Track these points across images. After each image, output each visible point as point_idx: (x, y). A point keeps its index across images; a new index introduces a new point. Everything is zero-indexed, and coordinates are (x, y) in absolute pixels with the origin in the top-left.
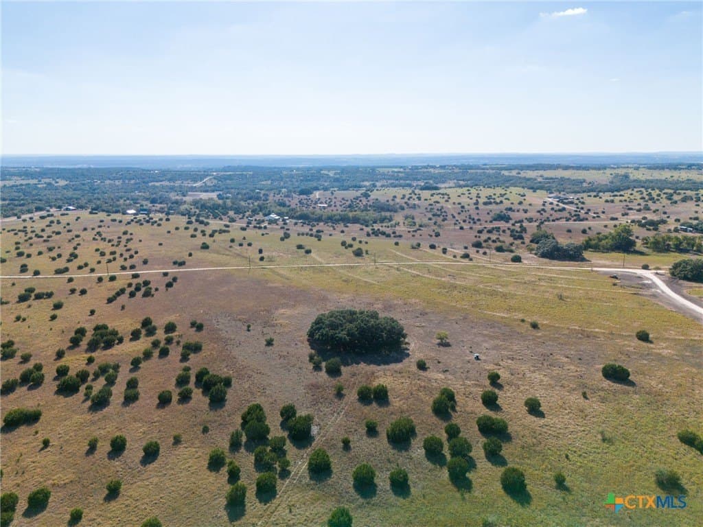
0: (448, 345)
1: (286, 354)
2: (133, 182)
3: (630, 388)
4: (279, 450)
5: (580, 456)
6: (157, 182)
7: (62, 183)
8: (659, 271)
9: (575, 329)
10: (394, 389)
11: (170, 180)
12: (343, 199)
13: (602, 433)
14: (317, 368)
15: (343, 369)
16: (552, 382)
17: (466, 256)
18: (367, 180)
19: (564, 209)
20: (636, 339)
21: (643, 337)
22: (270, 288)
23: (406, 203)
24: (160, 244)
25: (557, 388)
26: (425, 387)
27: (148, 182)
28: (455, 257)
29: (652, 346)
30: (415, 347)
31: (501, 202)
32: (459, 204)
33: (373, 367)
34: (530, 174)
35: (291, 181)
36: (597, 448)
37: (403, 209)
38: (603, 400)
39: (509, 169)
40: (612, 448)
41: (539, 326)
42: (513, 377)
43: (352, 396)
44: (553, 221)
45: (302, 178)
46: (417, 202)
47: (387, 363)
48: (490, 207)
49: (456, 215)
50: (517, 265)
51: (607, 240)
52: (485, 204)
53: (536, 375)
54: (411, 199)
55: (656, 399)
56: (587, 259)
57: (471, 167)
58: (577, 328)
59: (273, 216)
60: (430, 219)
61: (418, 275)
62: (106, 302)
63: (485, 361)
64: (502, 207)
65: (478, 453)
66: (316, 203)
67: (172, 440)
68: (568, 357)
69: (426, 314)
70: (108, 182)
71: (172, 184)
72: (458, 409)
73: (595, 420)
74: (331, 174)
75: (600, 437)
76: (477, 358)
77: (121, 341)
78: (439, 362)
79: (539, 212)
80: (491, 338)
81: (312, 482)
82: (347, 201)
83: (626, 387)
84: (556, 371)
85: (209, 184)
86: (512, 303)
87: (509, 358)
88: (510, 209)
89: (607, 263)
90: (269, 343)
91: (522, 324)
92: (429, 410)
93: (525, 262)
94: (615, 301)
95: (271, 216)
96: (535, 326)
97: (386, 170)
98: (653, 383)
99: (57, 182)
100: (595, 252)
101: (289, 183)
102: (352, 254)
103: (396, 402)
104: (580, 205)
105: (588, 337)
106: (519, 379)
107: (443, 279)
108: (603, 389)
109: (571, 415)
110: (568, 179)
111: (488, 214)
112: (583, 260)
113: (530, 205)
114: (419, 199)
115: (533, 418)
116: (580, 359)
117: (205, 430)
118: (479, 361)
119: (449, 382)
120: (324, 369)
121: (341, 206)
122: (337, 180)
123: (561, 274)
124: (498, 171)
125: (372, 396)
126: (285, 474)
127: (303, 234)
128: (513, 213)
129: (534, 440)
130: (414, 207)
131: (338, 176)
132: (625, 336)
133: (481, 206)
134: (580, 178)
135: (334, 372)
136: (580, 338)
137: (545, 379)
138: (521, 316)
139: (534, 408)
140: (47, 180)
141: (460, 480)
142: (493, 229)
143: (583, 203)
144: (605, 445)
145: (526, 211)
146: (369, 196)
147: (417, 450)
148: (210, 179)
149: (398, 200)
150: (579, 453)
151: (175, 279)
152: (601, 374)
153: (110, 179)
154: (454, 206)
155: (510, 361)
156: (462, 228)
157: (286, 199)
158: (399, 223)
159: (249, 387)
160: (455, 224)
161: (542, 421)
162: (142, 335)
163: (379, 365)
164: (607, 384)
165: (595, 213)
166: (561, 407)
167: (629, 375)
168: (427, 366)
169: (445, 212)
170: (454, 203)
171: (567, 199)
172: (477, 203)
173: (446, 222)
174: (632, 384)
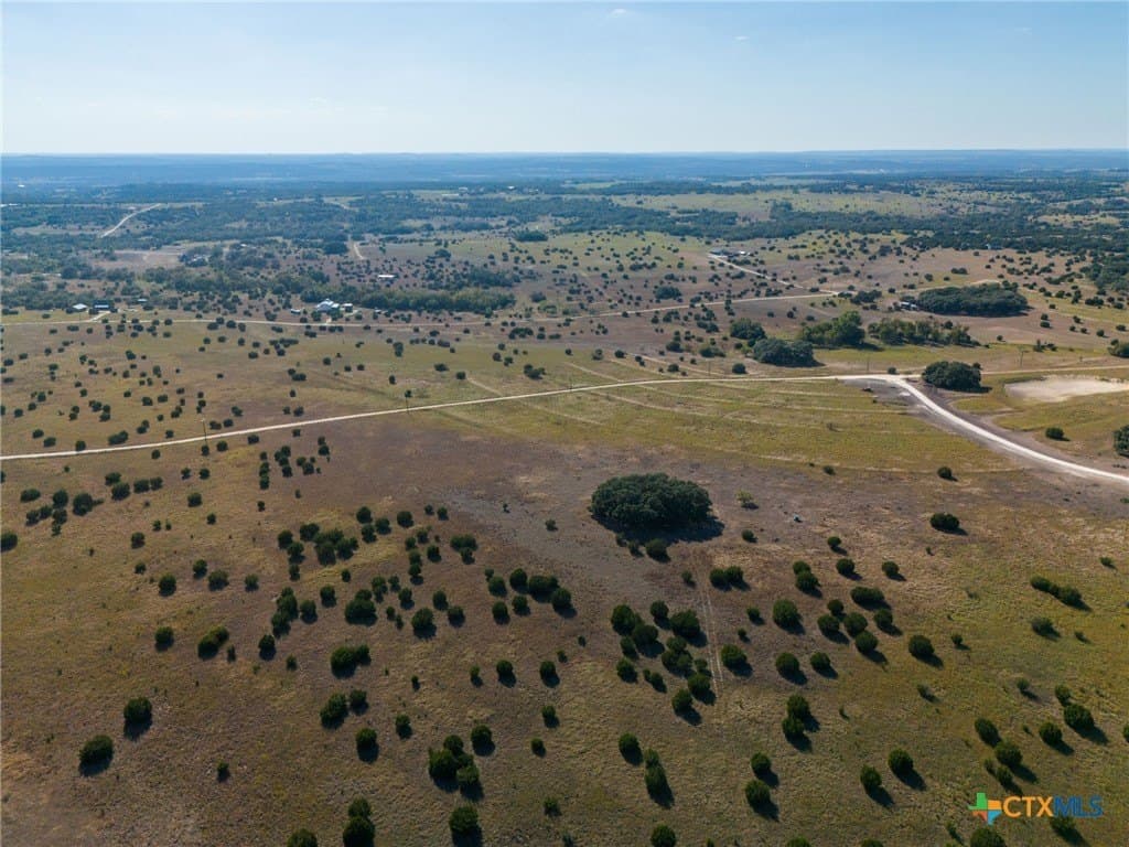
0: (753, 507)
8: (910, 376)
13: (967, 590)
14: (636, 552)
17: (674, 368)
19: (742, 275)
20: (938, 478)
21: (946, 474)
29: (957, 484)
31: (653, 264)
36: (970, 606)
38: (948, 554)
40: (982, 604)
41: (835, 470)
42: (848, 539)
43: (703, 582)
48: (642, 274)
52: (633, 269)
55: (992, 547)
58: (873, 469)
63: (808, 523)
68: (887, 508)
73: (952, 578)
75: (965, 594)
76: (798, 520)
78: (762, 530)
79: (711, 280)
80: (794, 492)
83: (960, 537)
86: (782, 439)
88: (672, 278)
89: (845, 366)
90: (552, 527)
91: (813, 469)
93: (750, 371)
94: (889, 426)
96: (829, 471)
105: (891, 479)
111: (646, 286)
116: (899, 510)
118: (800, 524)
120: (646, 554)
123: (806, 389)
128: (677, 283)
132: (926, 474)
133: (630, 274)
135: (660, 556)
136: (883, 482)
152: (929, 525)
165: (784, 280)
166: (914, 568)
167: (957, 523)
168: (754, 536)
169: (584, 285)
170: (588, 268)
174: (962, 532)
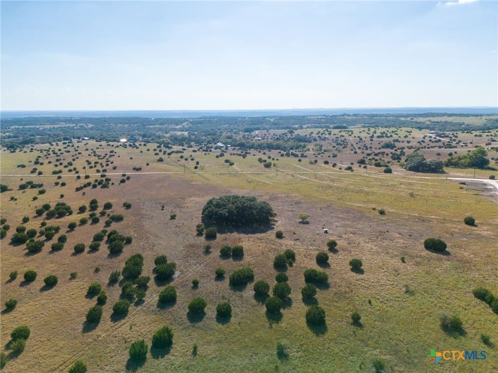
0: (307, 223)
1: (181, 224)
2: (136, 125)
3: (445, 257)
4: (143, 286)
5: (382, 302)
6: (152, 125)
7: (90, 126)
9: (415, 216)
10: (250, 250)
11: (160, 124)
12: (274, 135)
14: (200, 234)
15: (218, 235)
16: (380, 250)
17: (349, 169)
18: (297, 124)
19: (440, 141)
20: (464, 224)
21: (470, 222)
22: (193, 185)
23: (319, 137)
24: (131, 158)
25: (382, 254)
26: (275, 249)
27: (145, 126)
28: (340, 169)
29: (475, 229)
30: (280, 224)
31: (391, 136)
32: (359, 137)
33: (242, 235)
34: (421, 120)
35: (242, 124)
36: (399, 297)
37: (315, 140)
38: (418, 264)
39: (407, 116)
40: (411, 298)
41: (386, 213)
42: (349, 245)
43: (216, 253)
44: (428, 148)
45: (250, 123)
46: (327, 136)
47: (254, 232)
48: (382, 139)
49: (354, 144)
50: (388, 175)
51: (466, 160)
52: (378, 137)
53: (369, 245)
54: (324, 134)
55: (465, 264)
56: (447, 172)
57: (376, 115)
58: (417, 215)
59: (219, 144)
60: (334, 147)
61: (306, 180)
62: (75, 190)
63: (332, 235)
64: (391, 139)
65: (296, 296)
66: (255, 137)
67: (69, 277)
68: (400, 234)
69: (300, 203)
70: (119, 125)
71: (161, 126)
72: (294, 265)
73: (405, 277)
74: (272, 120)
75: (404, 289)
76: (326, 232)
77: (71, 213)
78: (294, 234)
79: (419, 142)
80: (343, 219)
81: (157, 309)
82: (277, 136)
83: (442, 256)
84: (386, 243)
85: (186, 126)
86: (371, 198)
87: (351, 233)
88: (397, 141)
89: (462, 175)
90: (173, 217)
91: (373, 211)
92: (271, 264)
93: (395, 173)
94: (457, 198)
95: (218, 144)
96: (382, 213)
97: (312, 118)
98: (466, 254)
99: (87, 126)
100: (456, 168)
101: (241, 126)
102: (263, 166)
103: (247, 258)
104: (453, 138)
105: (423, 221)
106: (353, 247)
107: (324, 182)
108: (421, 257)
109: (386, 273)
110: (451, 122)
111: (379, 143)
112: (443, 172)
113: (413, 138)
114: (330, 134)
115: (354, 274)
116: (410, 236)
117: (97, 270)
118: (326, 234)
119: (297, 247)
120: (204, 236)
121: (271, 139)
122: (275, 124)
123: (421, 181)
124: (397, 118)
125: (232, 254)
126: (140, 302)
127: (234, 154)
128: (399, 143)
129: (347, 289)
130: (325, 139)
131: (277, 121)
132: (455, 221)
133: (375, 139)
134: (461, 122)
135: (211, 237)
136: (416, 222)
137: (375, 248)
138: (374, 206)
139: (356, 267)
140: (82, 124)
141: (274, 314)
142: (379, 153)
143: (456, 137)
144: (407, 295)
145: (408, 142)
146: (294, 132)
147: (249, 292)
148: (187, 124)
149: (313, 135)
150: (381, 300)
151: (128, 178)
152: (423, 246)
153: (121, 124)
154: (355, 139)
155: (351, 235)
156: (356, 153)
157: (234, 135)
158: (309, 149)
159: (143, 245)
160: (352, 150)
161: (360, 276)
162: (86, 211)
163: (247, 234)
164: (426, 253)
165: (464, 143)
166: (380, 267)
167: (446, 247)
168: (284, 235)
169: (347, 142)
170: (355, 137)
171: (444, 134)
172: (373, 136)
173: (345, 149)
174: (448, 254)
